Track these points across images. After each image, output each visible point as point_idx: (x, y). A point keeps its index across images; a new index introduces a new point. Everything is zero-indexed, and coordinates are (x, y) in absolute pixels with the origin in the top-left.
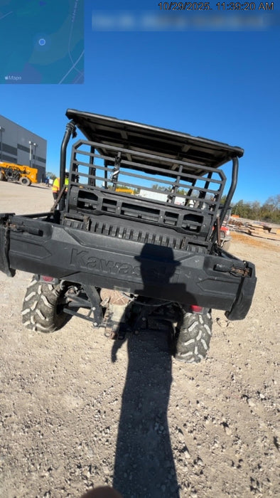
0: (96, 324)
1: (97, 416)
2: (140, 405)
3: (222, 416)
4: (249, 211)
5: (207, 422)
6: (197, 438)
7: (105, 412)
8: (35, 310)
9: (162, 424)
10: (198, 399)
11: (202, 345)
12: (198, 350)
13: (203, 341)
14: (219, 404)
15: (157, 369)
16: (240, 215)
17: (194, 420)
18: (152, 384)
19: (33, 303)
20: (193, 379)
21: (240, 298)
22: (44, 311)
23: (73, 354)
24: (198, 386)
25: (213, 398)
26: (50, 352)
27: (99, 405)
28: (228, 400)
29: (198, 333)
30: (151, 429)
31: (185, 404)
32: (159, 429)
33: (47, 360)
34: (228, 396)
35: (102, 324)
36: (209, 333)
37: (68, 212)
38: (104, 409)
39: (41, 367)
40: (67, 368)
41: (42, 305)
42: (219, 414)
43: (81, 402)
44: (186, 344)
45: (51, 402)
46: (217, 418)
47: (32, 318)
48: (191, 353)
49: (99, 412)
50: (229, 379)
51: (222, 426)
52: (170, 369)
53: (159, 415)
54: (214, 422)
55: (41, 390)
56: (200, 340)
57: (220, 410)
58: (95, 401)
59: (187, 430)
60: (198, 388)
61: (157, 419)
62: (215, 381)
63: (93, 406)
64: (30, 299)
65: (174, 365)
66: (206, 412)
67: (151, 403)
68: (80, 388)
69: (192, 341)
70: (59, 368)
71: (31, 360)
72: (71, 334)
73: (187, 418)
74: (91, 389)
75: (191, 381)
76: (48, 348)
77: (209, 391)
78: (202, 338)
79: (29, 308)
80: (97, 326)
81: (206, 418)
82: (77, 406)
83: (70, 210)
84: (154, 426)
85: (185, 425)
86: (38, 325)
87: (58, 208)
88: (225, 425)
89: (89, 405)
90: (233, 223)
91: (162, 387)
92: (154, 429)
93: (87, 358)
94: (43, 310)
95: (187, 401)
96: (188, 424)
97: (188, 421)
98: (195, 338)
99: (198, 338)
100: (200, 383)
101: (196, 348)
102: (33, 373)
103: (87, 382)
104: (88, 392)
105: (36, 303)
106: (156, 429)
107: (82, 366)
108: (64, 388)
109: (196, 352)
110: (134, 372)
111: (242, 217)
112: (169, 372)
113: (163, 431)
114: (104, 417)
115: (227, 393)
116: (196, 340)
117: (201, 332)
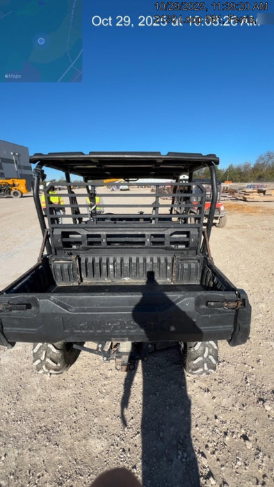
0: (105, 358)
1: (122, 456)
2: (161, 434)
3: (241, 427)
4: (241, 174)
5: (227, 438)
6: (220, 459)
7: (129, 450)
8: (45, 359)
9: (185, 451)
10: (216, 413)
11: (211, 361)
12: (208, 366)
13: (211, 357)
14: (236, 415)
15: (173, 386)
16: (232, 180)
17: (215, 439)
18: (169, 406)
19: (42, 353)
20: (208, 391)
21: (238, 328)
22: (54, 358)
23: (90, 389)
24: (214, 397)
25: (230, 408)
26: (68, 392)
27: (122, 442)
28: (245, 408)
29: (204, 350)
30: (175, 459)
31: (204, 422)
32: (183, 457)
33: (67, 402)
34: (244, 403)
35: (111, 357)
36: (216, 347)
37: (56, 254)
38: (128, 446)
39: (62, 411)
40: (87, 407)
41: (51, 353)
42: (238, 426)
43: (105, 443)
44: (195, 362)
45: (78, 450)
46: (237, 431)
47: (44, 367)
48: (201, 370)
49: (124, 450)
50: (244, 382)
51: (242, 440)
52: (184, 384)
53: (181, 441)
54: (234, 436)
55: (67, 439)
56: (208, 357)
57: (238, 421)
58: (118, 439)
59: (209, 452)
60: (215, 400)
61: (180, 447)
62: (229, 388)
63: (117, 445)
64: (39, 350)
65: (188, 378)
66: (225, 427)
67: (171, 429)
68: (102, 427)
69: (200, 359)
70: (80, 409)
71: (52, 406)
72: (86, 367)
73: (208, 437)
74: (113, 425)
75: (206, 393)
76: (65, 388)
77: (225, 402)
78: (209, 354)
79: (39, 359)
80: (107, 360)
81: (226, 434)
82: (102, 449)
83: (58, 252)
84: (178, 454)
85: (207, 446)
86: (51, 371)
87: (45, 253)
88: (245, 438)
89: (113, 445)
90: (226, 191)
91: (179, 408)
92: (177, 458)
93: (104, 391)
94: (52, 357)
95: (205, 418)
96: (210, 445)
97: (209, 441)
98: (202, 355)
99: (205, 355)
100: (215, 394)
101: (205, 365)
102: (56, 421)
103: (107, 419)
104: (111, 429)
105: (44, 353)
106: (179, 457)
107: (101, 401)
108: (87, 431)
109: (206, 368)
110: (151, 396)
111: (235, 182)
112: (183, 387)
113: (186, 459)
114: (129, 455)
115: (242, 399)
116: (203, 357)
117: (207, 349)
